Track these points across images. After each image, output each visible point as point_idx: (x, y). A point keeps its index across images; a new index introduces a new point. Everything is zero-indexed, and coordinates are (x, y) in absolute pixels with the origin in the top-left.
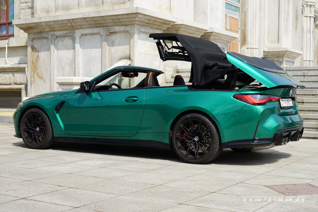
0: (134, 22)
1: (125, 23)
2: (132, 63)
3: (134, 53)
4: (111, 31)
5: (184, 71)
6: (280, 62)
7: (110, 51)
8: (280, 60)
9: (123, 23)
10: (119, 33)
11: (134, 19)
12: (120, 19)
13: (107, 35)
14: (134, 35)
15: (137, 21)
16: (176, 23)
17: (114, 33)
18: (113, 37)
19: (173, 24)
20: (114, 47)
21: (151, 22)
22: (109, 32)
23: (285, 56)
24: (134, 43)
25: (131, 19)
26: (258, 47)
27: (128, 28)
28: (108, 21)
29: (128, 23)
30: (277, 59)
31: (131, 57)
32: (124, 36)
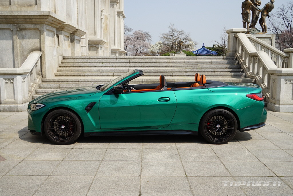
0: (44, 22)
1: (36, 23)
2: (43, 53)
3: (44, 46)
4: (22, 28)
5: (69, 58)
6: (97, 47)
7: (20, 43)
8: (97, 46)
9: (34, 22)
10: (29, 29)
11: (45, 20)
12: (32, 19)
13: (18, 31)
14: (44, 32)
15: (46, 21)
16: (65, 23)
17: (25, 29)
18: (24, 33)
19: (63, 23)
20: (25, 40)
21: (53, 22)
22: (19, 29)
23: (100, 44)
24: (44, 38)
25: (42, 20)
26: (85, 38)
27: (38, 26)
28: (19, 20)
29: (39, 22)
30: (95, 46)
31: (42, 49)
32: (34, 32)
